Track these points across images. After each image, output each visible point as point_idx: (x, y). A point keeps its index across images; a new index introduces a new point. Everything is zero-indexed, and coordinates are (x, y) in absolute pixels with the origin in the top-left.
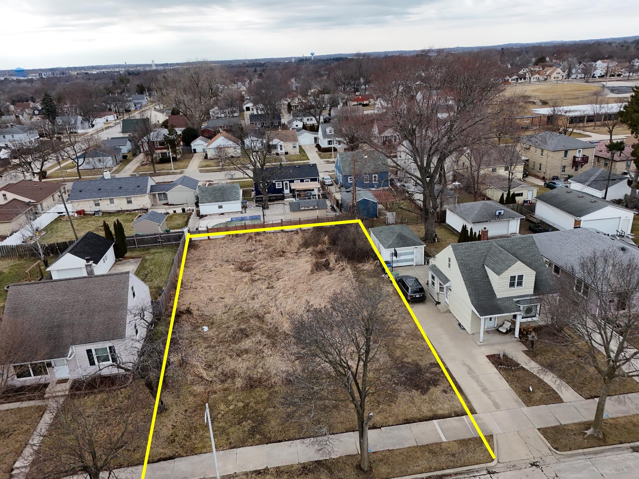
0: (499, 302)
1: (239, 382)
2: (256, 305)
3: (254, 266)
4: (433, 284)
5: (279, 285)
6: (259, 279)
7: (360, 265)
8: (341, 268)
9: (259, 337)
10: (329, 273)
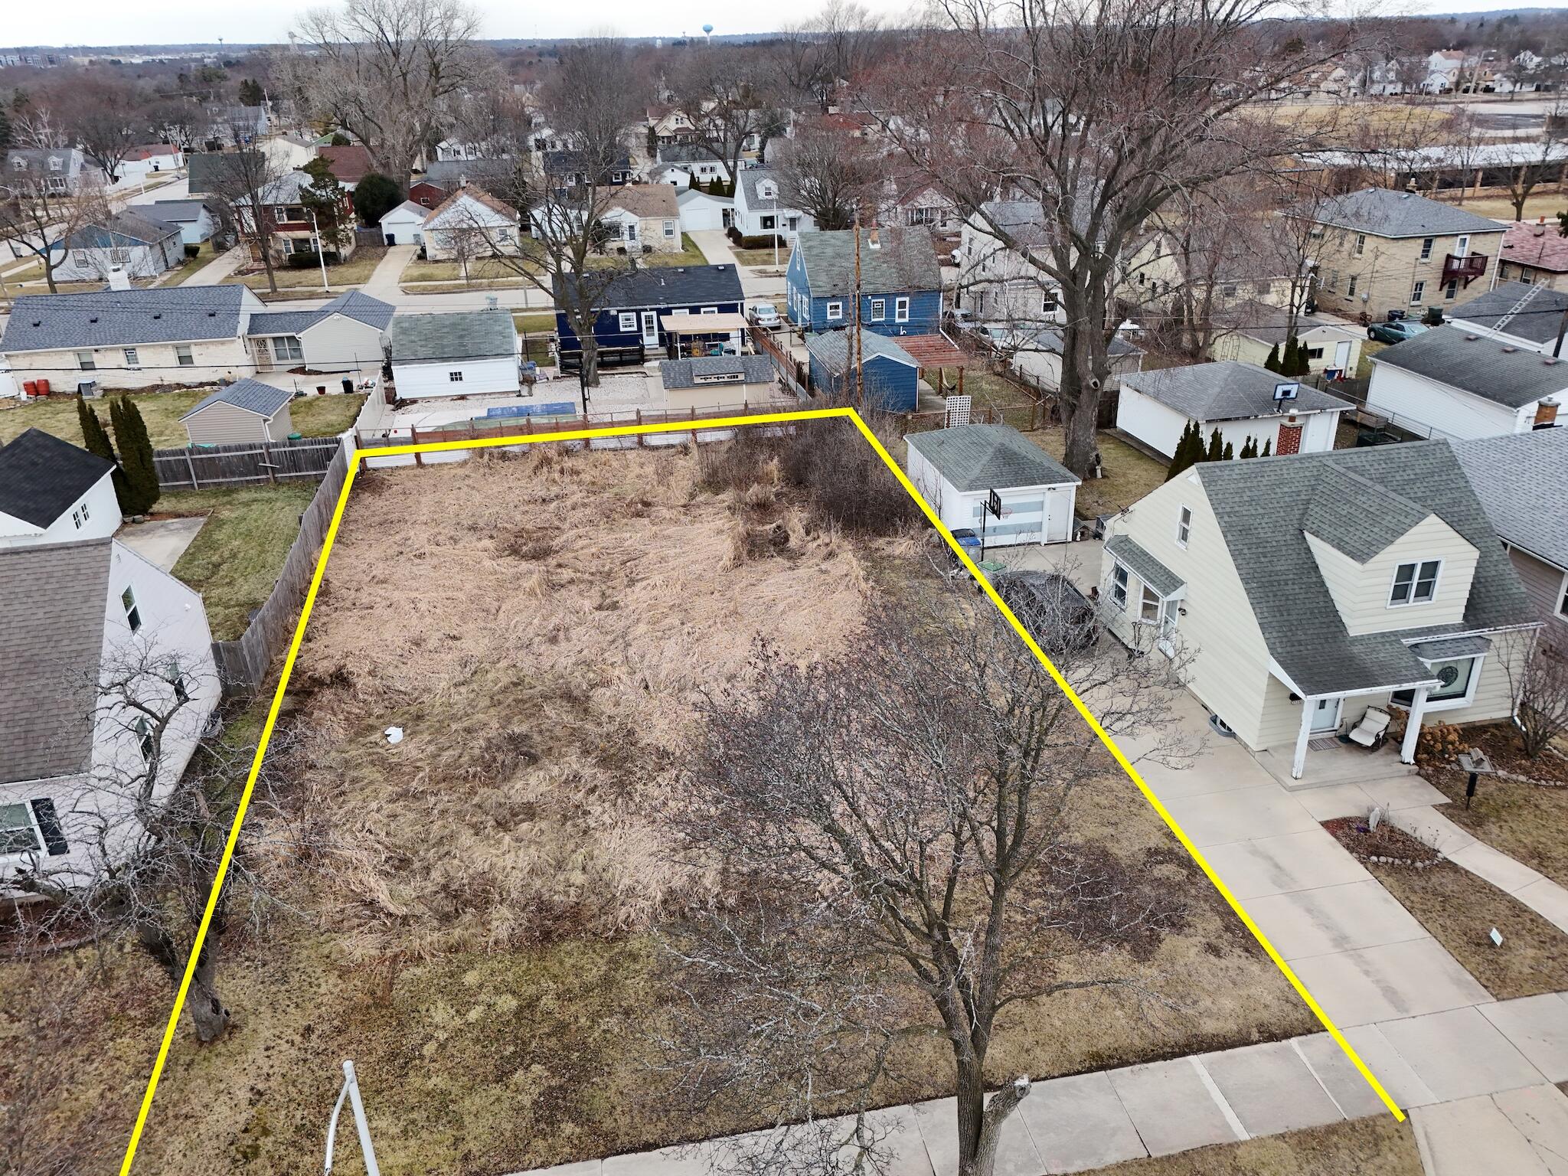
0: (1356, 649)
1: (503, 922)
2: (562, 658)
3: (556, 543)
4: (1121, 594)
5: (635, 598)
6: (572, 582)
7: (881, 542)
8: (825, 551)
9: (573, 762)
10: (787, 564)
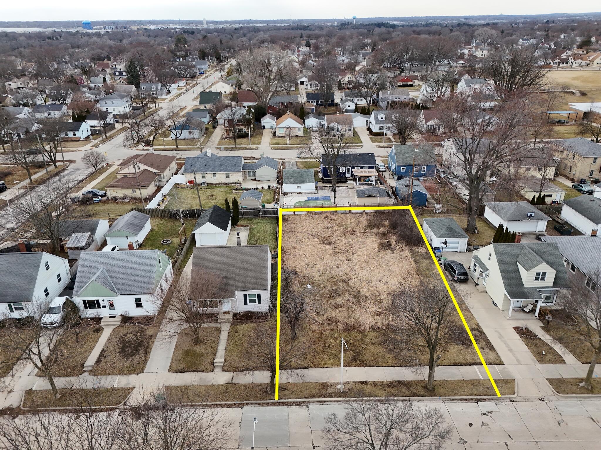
0: (525, 290)
1: (340, 327)
2: (340, 272)
4: (475, 270)
5: (355, 258)
6: (339, 252)
7: (415, 248)
8: (401, 249)
9: (347, 297)
10: (391, 252)
